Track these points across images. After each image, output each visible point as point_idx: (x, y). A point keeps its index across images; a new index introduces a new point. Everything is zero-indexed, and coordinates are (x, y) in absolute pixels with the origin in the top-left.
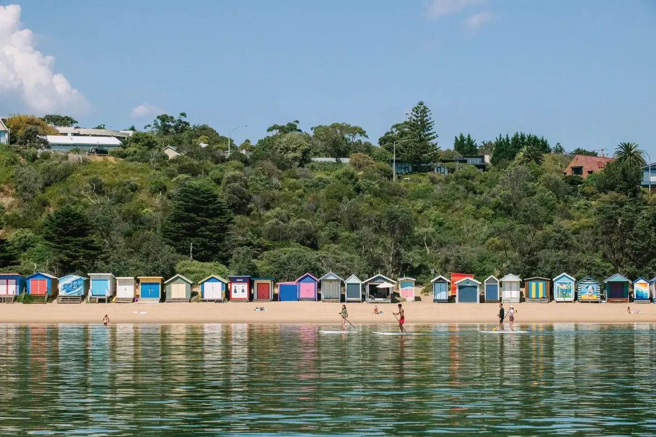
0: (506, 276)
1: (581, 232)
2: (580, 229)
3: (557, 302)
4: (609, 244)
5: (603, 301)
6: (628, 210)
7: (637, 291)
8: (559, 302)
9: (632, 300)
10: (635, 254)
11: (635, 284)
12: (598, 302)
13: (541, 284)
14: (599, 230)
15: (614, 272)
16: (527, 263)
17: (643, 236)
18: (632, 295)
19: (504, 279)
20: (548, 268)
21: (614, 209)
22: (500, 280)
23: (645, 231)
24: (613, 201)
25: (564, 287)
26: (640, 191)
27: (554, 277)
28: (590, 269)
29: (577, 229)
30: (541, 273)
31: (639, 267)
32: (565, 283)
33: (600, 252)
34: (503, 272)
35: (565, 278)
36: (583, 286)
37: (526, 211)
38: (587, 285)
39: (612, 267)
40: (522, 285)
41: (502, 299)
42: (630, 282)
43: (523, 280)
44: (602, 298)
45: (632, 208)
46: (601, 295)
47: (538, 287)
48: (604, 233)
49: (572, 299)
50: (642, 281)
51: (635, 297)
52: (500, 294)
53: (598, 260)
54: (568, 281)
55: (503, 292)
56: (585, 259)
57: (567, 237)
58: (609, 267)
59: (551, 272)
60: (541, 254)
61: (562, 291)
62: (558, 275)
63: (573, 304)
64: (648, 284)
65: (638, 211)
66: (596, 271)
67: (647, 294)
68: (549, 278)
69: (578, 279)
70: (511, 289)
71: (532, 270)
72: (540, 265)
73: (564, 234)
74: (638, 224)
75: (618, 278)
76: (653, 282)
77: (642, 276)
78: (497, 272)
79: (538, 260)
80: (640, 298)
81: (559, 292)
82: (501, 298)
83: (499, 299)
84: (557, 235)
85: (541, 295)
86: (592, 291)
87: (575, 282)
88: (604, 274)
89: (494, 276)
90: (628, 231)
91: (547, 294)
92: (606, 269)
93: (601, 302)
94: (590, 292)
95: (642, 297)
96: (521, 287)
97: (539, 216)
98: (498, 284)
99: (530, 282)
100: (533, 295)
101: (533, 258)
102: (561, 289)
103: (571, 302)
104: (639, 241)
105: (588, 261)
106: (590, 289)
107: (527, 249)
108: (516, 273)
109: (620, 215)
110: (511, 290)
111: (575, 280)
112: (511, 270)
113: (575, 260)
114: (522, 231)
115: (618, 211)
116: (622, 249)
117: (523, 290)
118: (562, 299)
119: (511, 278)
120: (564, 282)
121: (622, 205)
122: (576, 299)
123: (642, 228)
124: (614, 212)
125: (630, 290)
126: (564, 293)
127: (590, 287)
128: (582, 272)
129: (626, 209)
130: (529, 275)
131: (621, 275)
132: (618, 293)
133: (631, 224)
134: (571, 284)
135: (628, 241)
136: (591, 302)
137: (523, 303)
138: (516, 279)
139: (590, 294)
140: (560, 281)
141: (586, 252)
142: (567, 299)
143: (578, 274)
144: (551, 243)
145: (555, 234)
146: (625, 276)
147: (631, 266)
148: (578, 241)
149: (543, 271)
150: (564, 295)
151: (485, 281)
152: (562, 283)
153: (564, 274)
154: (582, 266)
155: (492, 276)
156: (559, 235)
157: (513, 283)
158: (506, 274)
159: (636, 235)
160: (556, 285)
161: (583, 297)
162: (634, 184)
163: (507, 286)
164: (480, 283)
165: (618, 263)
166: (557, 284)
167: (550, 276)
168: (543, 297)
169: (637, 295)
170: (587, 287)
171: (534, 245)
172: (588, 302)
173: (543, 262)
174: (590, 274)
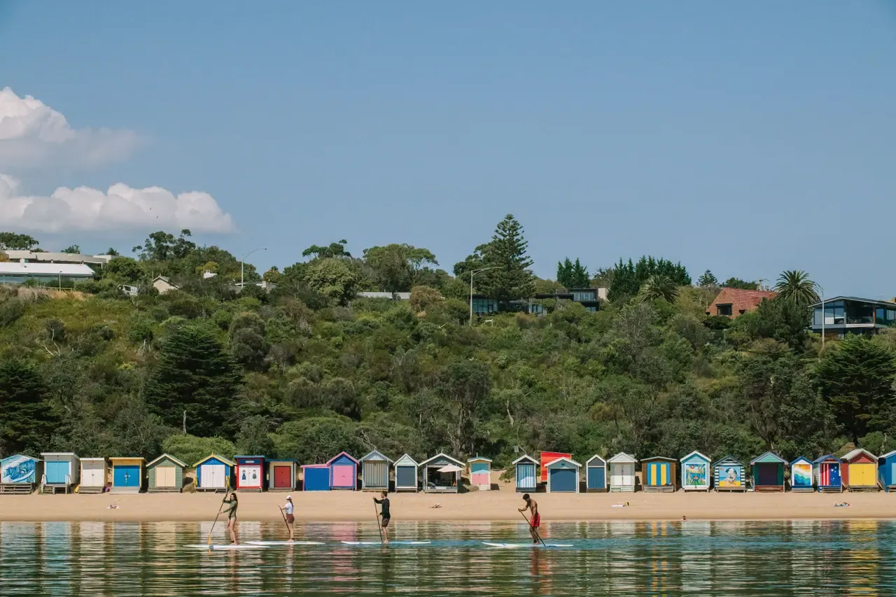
0: (616, 456)
1: (722, 395)
2: (721, 390)
3: (686, 491)
4: (758, 412)
5: (749, 490)
6: (784, 365)
7: (796, 476)
8: (689, 491)
9: (788, 488)
10: (794, 426)
11: (793, 466)
12: (742, 491)
13: (664, 467)
14: (745, 392)
15: (766, 449)
16: (645, 437)
17: (804, 400)
18: (789, 481)
19: (613, 460)
20: (674, 445)
21: (765, 363)
22: (608, 461)
23: (808, 393)
24: (765, 351)
25: (696, 470)
26: (808, 337)
27: (682, 457)
28: (732, 445)
29: (716, 390)
30: (664, 451)
31: (800, 443)
32: (697, 465)
33: (748, 422)
34: (612, 449)
35: (696, 458)
36: (721, 469)
37: (645, 366)
38: (726, 469)
39: (763, 443)
40: (638, 467)
41: (611, 487)
42: (786, 463)
43: (639, 461)
44: (748, 485)
45: (788, 362)
46: (747, 481)
47: (659, 471)
48: (751, 396)
49: (707, 486)
50: (802, 462)
51: (793, 484)
52: (609, 480)
53: (743, 433)
54: (701, 462)
55: (612, 477)
56: (726, 431)
57: (700, 401)
58: (759, 443)
59: (678, 450)
60: (664, 425)
61: (693, 475)
62: (688, 454)
63: (707, 493)
64: (811, 466)
65: (800, 366)
66: (740, 448)
67: (809, 479)
68: (676, 457)
69: (715, 461)
70: (622, 473)
71: (651, 447)
72: (664, 439)
73: (696, 398)
74: (798, 384)
75: (769, 458)
76: (817, 463)
77: (802, 455)
78: (605, 450)
79: (661, 433)
80: (800, 485)
81: (689, 477)
82: (609, 486)
83: (606, 487)
84: (688, 399)
85: (664, 482)
86: (734, 476)
87: (711, 463)
88: (752, 452)
89: (600, 454)
90: (784, 393)
91: (671, 481)
92: (755, 446)
93: (746, 491)
94: (731, 478)
95: (803, 484)
96: (636, 470)
97: (662, 373)
98: (605, 466)
99: (648, 464)
100: (654, 482)
101: (655, 431)
102: (691, 473)
103: (706, 491)
104: (798, 407)
105: (728, 435)
106: (731, 473)
107: (644, 417)
108: (629, 451)
109: (772, 370)
110: (622, 475)
111: (710, 460)
112: (623, 446)
113: (713, 434)
114: (639, 393)
115: (770, 366)
116: (775, 417)
117: (640, 474)
118: (692, 487)
119: (622, 458)
120: (695, 463)
121: (776, 357)
122: (712, 486)
123: (802, 389)
124: (765, 367)
125: (786, 473)
126: (696, 479)
127: (732, 470)
128: (721, 450)
129: (781, 362)
130: (647, 454)
131: (775, 453)
132: (769, 478)
133: (788, 383)
134: (705, 466)
135: (783, 407)
136: (733, 491)
137: (638, 492)
138: (630, 459)
139: (731, 480)
140: (690, 462)
141: (728, 422)
142: (699, 487)
143: (717, 453)
144: (678, 410)
145: (683, 397)
146: (780, 456)
147: (788, 440)
148: (717, 407)
149: (667, 449)
150: (696, 482)
151: (587, 462)
152: (693, 465)
153: (695, 452)
154: (721, 442)
155: (596, 456)
156: (690, 399)
157: (625, 465)
158: (617, 453)
159: (795, 399)
160: (685, 468)
161: (722, 484)
162: (801, 329)
163: (617, 468)
164: (581, 465)
165: (771, 437)
166: (686, 466)
167: (677, 455)
168: (667, 485)
169: (795, 480)
170: (727, 471)
171: (654, 412)
172: (729, 491)
173: (667, 436)
174: (732, 453)
